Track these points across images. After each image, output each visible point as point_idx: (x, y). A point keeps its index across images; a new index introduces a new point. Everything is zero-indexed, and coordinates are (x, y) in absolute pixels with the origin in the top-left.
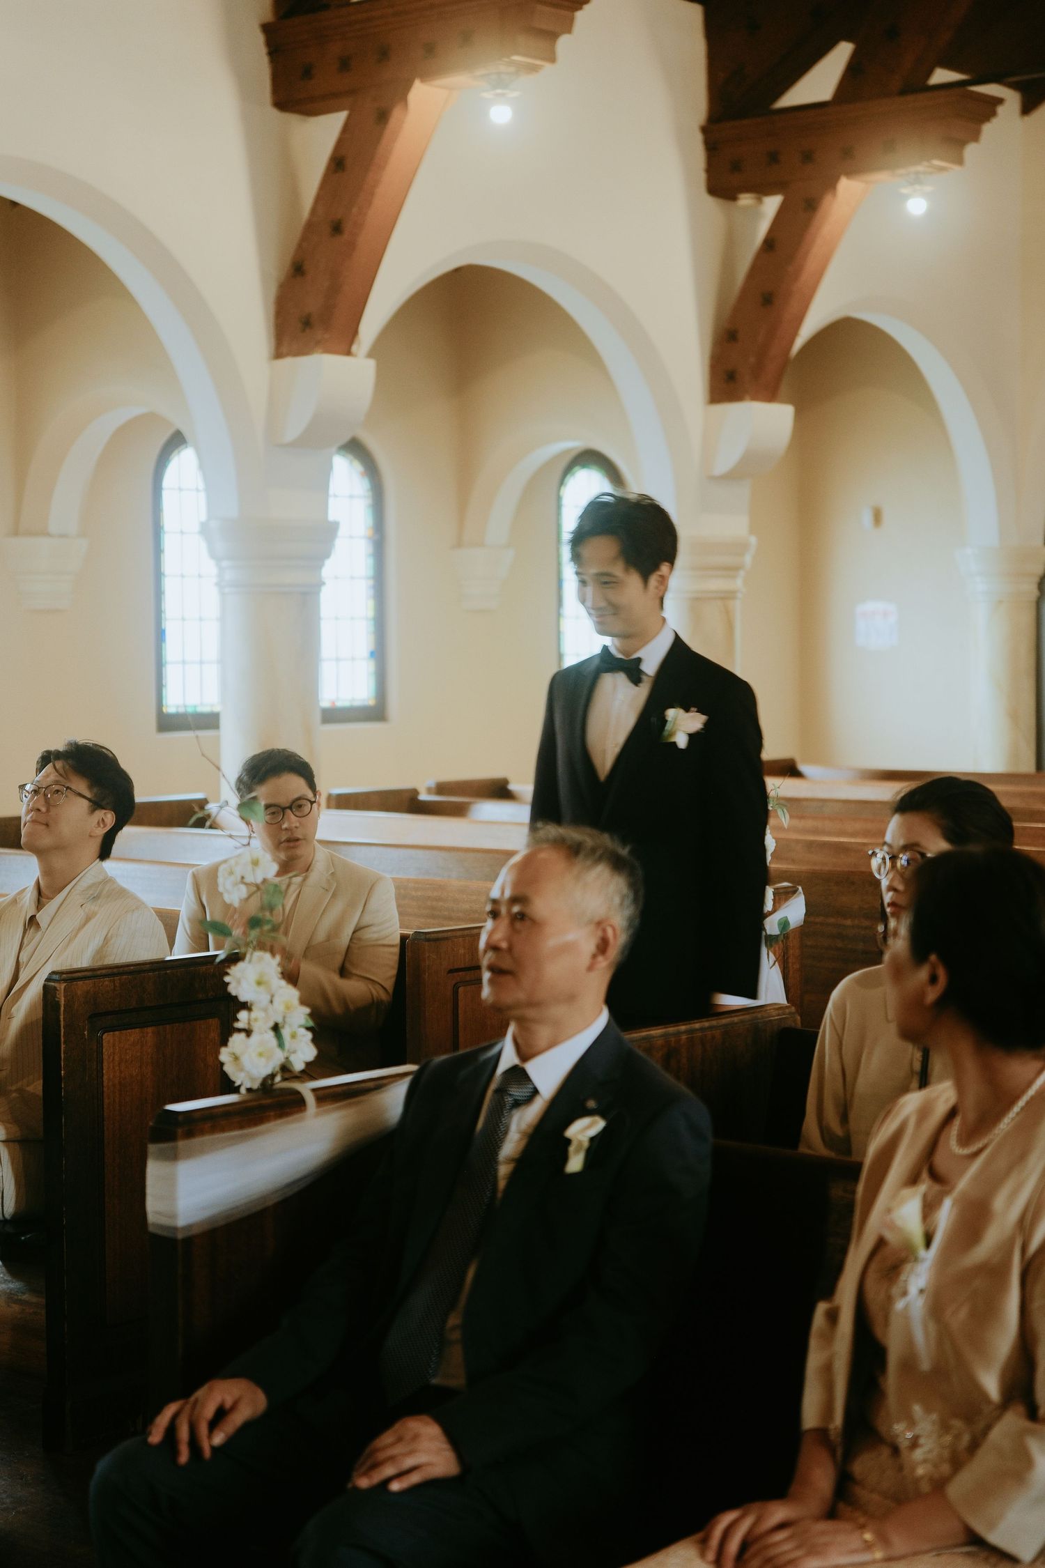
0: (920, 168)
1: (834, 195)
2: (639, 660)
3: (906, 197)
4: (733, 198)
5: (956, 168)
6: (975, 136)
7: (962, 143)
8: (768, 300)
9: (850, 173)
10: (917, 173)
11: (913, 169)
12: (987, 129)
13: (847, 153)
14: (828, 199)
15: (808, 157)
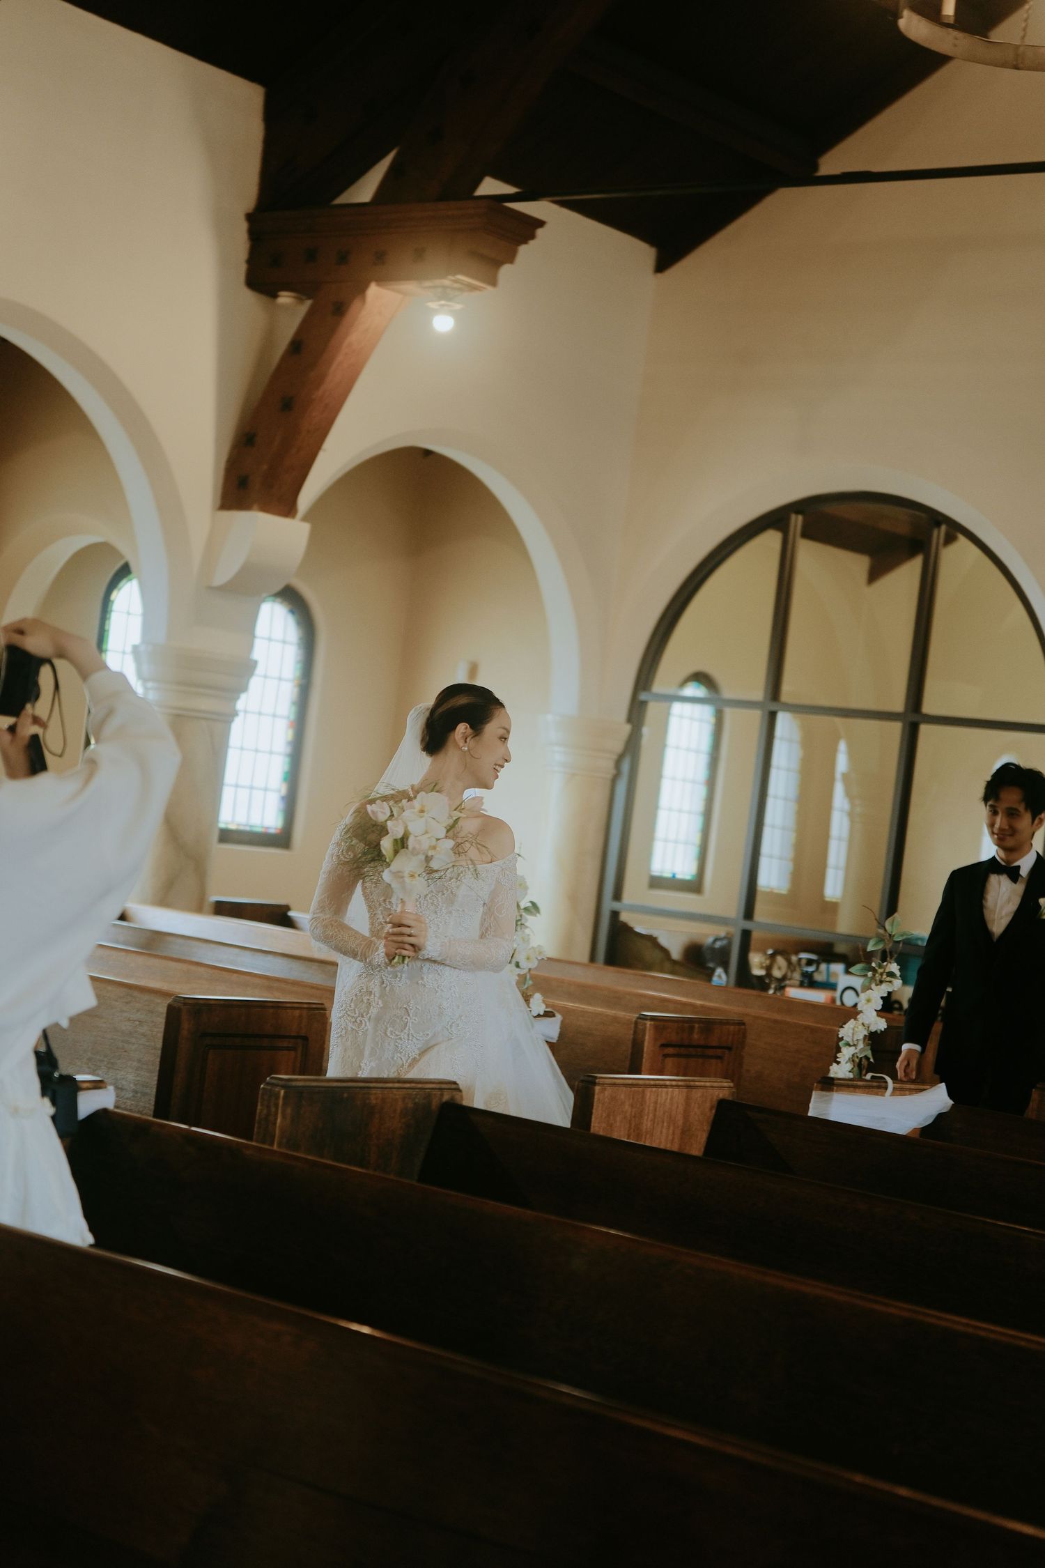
0: (446, 282)
1: (364, 300)
2: (1019, 867)
3: (436, 312)
4: (274, 296)
5: (490, 288)
6: (510, 258)
7: (497, 264)
8: (287, 405)
9: (381, 280)
10: (445, 287)
11: (438, 282)
12: (523, 250)
13: (380, 258)
14: (356, 304)
15: (343, 258)
